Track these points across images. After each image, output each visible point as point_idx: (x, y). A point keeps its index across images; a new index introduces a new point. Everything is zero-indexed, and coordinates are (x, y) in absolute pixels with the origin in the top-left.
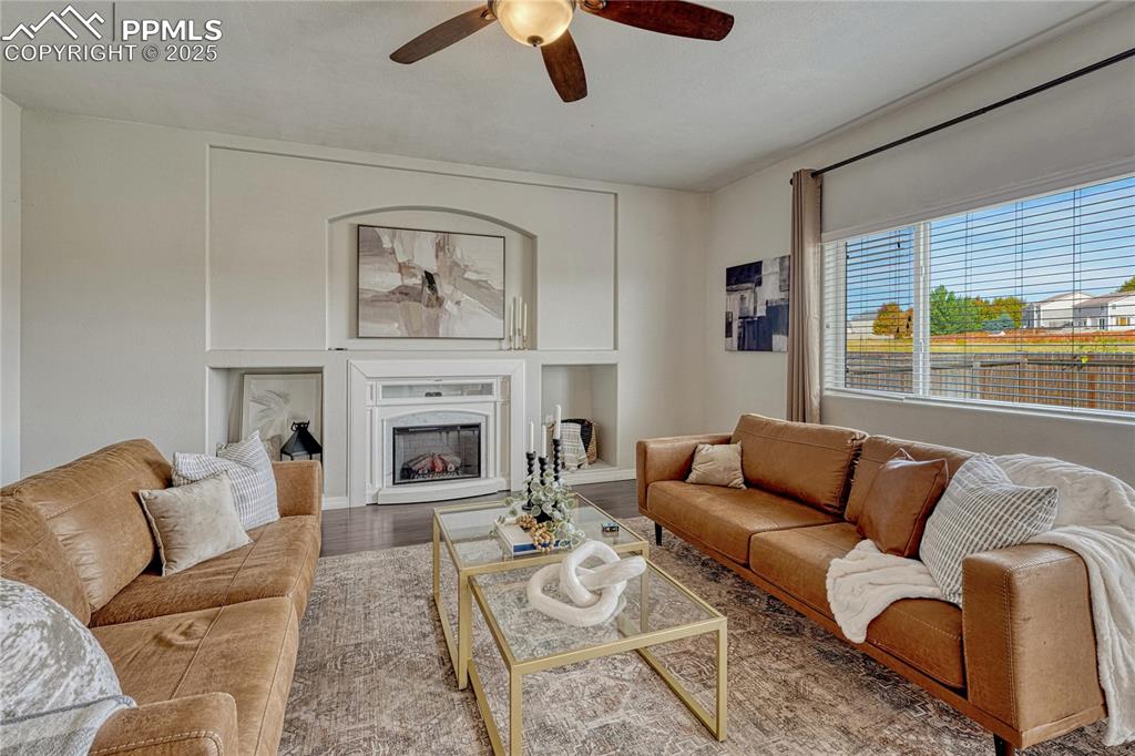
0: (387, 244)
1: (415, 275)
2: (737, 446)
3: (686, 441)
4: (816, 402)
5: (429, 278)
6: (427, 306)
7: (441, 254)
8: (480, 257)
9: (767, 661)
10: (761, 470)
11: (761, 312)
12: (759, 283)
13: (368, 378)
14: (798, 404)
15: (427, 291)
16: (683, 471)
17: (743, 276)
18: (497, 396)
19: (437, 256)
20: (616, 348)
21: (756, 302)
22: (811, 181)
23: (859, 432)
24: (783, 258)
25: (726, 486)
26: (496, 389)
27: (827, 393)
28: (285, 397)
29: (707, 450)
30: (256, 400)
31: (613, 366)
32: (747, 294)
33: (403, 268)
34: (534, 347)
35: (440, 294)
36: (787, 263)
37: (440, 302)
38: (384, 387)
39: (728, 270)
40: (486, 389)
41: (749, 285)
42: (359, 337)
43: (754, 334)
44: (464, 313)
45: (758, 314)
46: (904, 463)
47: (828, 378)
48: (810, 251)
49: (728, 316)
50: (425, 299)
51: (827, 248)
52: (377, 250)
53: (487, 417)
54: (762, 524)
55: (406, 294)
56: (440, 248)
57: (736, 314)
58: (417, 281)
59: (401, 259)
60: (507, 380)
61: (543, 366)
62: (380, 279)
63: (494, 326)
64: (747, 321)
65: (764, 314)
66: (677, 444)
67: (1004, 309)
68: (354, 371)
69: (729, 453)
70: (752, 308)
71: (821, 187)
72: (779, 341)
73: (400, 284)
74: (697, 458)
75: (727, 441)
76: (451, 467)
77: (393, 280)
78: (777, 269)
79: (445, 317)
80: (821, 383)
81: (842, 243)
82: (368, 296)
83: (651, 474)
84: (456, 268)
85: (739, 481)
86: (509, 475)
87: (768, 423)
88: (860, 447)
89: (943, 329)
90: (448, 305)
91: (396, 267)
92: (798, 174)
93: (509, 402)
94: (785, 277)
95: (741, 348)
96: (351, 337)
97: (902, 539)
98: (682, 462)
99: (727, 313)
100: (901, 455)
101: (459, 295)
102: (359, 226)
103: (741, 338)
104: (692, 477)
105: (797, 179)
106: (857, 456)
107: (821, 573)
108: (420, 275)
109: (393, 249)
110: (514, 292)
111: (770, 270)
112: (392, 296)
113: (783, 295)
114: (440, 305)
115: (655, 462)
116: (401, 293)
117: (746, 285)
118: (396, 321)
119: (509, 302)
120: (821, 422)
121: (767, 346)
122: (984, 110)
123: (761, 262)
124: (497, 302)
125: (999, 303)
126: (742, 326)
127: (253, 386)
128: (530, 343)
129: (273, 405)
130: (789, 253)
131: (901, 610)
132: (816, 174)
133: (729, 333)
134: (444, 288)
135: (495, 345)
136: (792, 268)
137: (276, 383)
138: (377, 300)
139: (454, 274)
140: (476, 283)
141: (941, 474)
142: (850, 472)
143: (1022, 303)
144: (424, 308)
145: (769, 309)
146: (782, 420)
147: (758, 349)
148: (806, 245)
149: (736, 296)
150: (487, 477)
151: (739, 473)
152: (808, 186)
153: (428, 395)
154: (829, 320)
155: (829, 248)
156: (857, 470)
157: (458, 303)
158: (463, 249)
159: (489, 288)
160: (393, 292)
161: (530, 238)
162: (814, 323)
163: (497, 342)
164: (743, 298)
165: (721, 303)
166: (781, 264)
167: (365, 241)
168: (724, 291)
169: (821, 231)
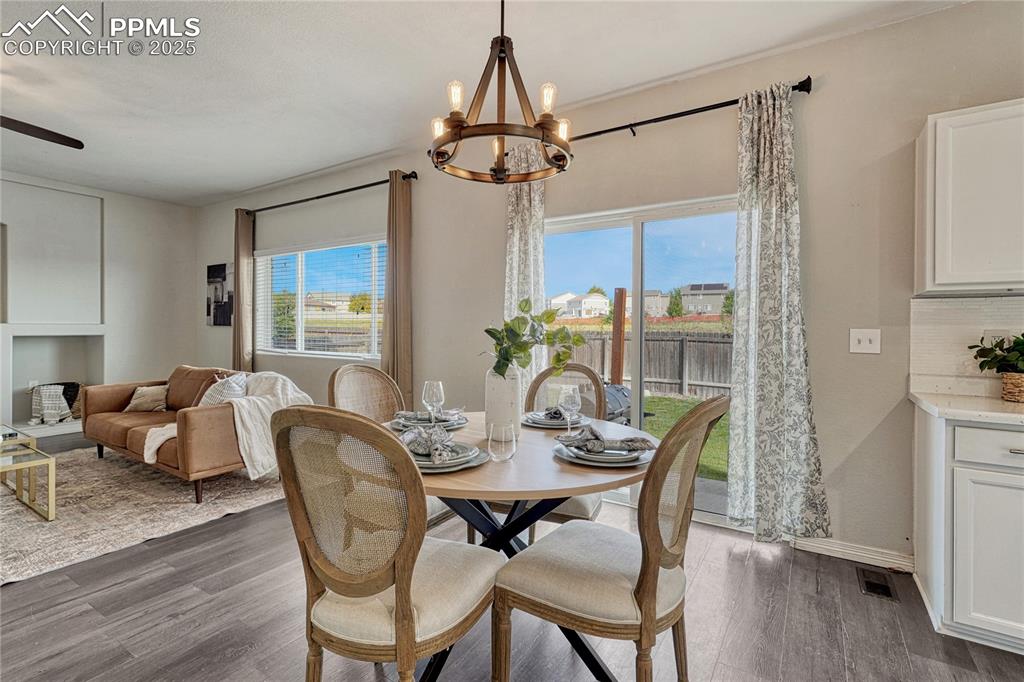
2: (167, 386)
4: (247, 358)
11: (226, 300)
12: (224, 279)
16: (123, 405)
17: (216, 272)
20: (102, 322)
21: (223, 292)
22: (247, 217)
24: (232, 263)
29: (145, 390)
31: (101, 338)
34: (4, 321)
39: (209, 267)
43: (222, 314)
45: (224, 300)
47: (259, 343)
48: (244, 262)
49: (209, 299)
51: (258, 260)
57: (213, 300)
61: (14, 337)
64: (218, 305)
69: (160, 391)
70: (221, 296)
71: (254, 222)
72: (232, 319)
74: (135, 396)
78: (233, 271)
81: (269, 258)
92: (239, 211)
95: (215, 324)
103: (215, 316)
105: (238, 214)
111: (230, 271)
113: (234, 288)
115: (94, 401)
117: (218, 280)
121: (228, 323)
122: (307, 200)
123: (225, 265)
126: (216, 308)
128: (3, 316)
132: (251, 213)
133: (209, 314)
145: (229, 297)
147: (224, 325)
149: (212, 286)
152: (243, 220)
155: (262, 262)
162: (246, 308)
164: (216, 288)
165: (205, 291)
168: (206, 283)
169: (254, 249)
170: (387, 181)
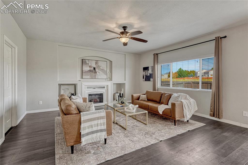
0: (87, 62)
1: (92, 68)
2: (146, 95)
3: (139, 95)
4: (157, 89)
5: (94, 68)
6: (94, 73)
7: (96, 64)
8: (103, 65)
9: (151, 119)
10: (150, 98)
12: (148, 70)
13: (85, 86)
14: (154, 89)
15: (94, 71)
16: (138, 99)
17: (146, 69)
18: (106, 88)
19: (96, 65)
20: (125, 80)
21: (148, 73)
22: (156, 55)
23: (162, 92)
24: (152, 66)
25: (145, 101)
26: (106, 87)
27: (158, 87)
28: (68, 89)
29: (142, 96)
30: (63, 90)
31: (125, 83)
32: (146, 72)
33: (90, 67)
34: (112, 80)
35: (96, 71)
36: (153, 67)
37: (96, 72)
38: (87, 87)
39: (143, 68)
40: (104, 87)
41: (147, 70)
42: (82, 78)
43: (147, 78)
44: (100, 74)
45: (148, 75)
46: (167, 95)
47: (159, 85)
48: (156, 66)
50: (94, 72)
52: (86, 63)
53: (104, 92)
54: (150, 104)
55: (91, 71)
56: (96, 63)
57: (145, 75)
58: (92, 69)
59: (90, 65)
60: (108, 86)
61: (114, 84)
62: (86, 68)
63: (105, 77)
64: (146, 76)
65: (149, 75)
66: (137, 95)
67: (192, 72)
68: (83, 84)
69: (145, 96)
70: (147, 74)
71: (158, 56)
72: (151, 79)
73: (89, 69)
74: (140, 97)
75: (144, 94)
76: (98, 101)
77: (88, 69)
78: (151, 68)
79: (97, 75)
80: (158, 86)
82: (84, 71)
83: (134, 99)
84: (99, 67)
85: (146, 100)
86: (108, 102)
87: (150, 91)
88: (162, 94)
89: (181, 77)
90: (97, 73)
91: (89, 66)
92: (154, 54)
93: (108, 90)
94: (152, 69)
95: (145, 81)
96: (81, 78)
97: (166, 103)
98: (138, 98)
99: (143, 75)
100: (167, 94)
101: (99, 71)
102: (83, 59)
103: (145, 79)
104: (140, 99)
105: (154, 55)
106: (162, 95)
107: (157, 108)
108: (93, 68)
109: (88, 63)
110: (108, 71)
111: (150, 68)
112: (88, 72)
113: (152, 72)
114: (96, 73)
115: (134, 97)
116: (90, 71)
117: (146, 70)
118: (89, 76)
119: (107, 72)
120: (158, 91)
121: (149, 80)
122: (178, 49)
123: (149, 67)
124: (105, 73)
125: (191, 71)
126: (146, 77)
127: (62, 87)
128: (111, 79)
129: (66, 91)
130: (153, 66)
131: (166, 110)
132: (157, 54)
133: (143, 78)
134: (97, 70)
135: (105, 80)
136: (153, 68)
137: (66, 87)
138: (86, 72)
139: (98, 68)
140: (102, 69)
141: (171, 95)
142: (161, 97)
143: (195, 72)
144: (93, 74)
145: (150, 74)
146: (152, 91)
148: (155, 65)
149: (145, 72)
150: (104, 102)
151: (146, 99)
152: (156, 56)
153: (93, 88)
154: (159, 76)
155: (159, 65)
156: (162, 97)
157: (99, 73)
158: (100, 63)
159: (104, 70)
160: (88, 71)
161: (111, 62)
162: (157, 77)
163: (105, 79)
165: (142, 73)
166: (152, 67)
167: (83, 62)
168: (143, 71)
169: (158, 63)
170: (215, 40)
